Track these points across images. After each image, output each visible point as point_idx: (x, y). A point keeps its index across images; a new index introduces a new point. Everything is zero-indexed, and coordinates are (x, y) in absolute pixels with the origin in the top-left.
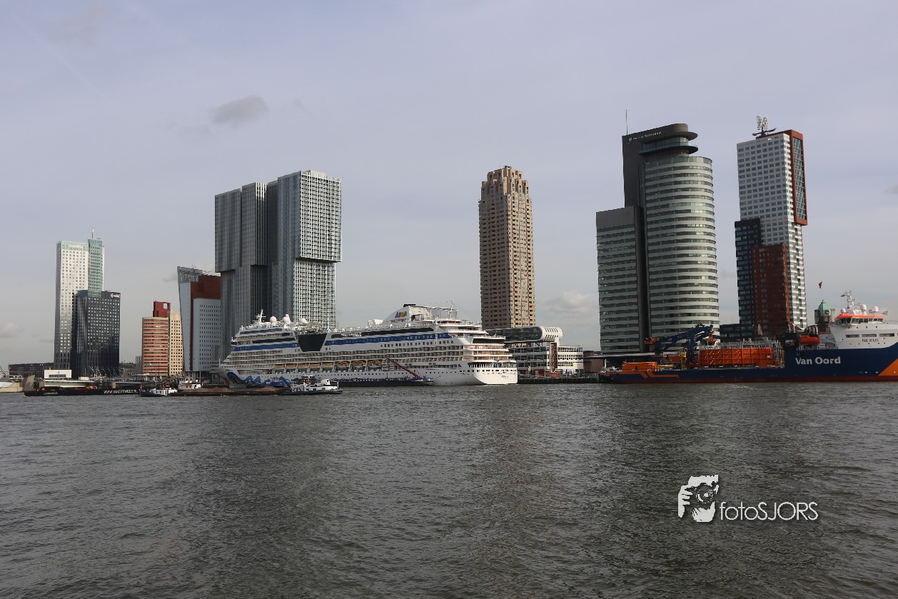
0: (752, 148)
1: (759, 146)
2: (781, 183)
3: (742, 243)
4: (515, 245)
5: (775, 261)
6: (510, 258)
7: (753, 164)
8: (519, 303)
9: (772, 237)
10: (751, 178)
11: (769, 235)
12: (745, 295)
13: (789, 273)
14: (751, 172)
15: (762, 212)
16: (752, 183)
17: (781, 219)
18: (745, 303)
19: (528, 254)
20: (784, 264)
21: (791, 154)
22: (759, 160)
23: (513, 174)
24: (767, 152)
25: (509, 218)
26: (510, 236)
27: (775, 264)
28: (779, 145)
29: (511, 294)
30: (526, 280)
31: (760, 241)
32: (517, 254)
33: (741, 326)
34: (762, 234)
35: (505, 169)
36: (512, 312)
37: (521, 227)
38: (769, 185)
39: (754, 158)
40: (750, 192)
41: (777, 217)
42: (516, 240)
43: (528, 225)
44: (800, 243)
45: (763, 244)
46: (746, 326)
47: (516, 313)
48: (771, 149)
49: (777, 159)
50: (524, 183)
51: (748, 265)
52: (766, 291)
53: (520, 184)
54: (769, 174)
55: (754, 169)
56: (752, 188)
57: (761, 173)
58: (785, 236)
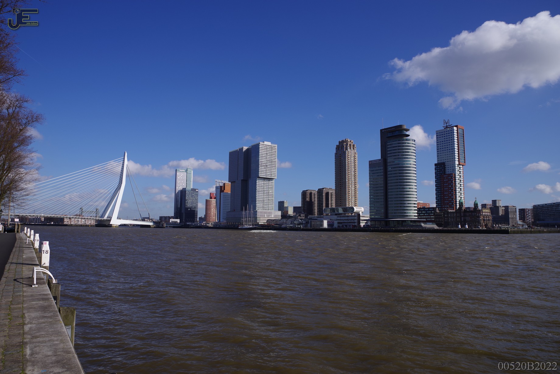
0: (442, 132)
1: (444, 132)
2: (453, 148)
3: (437, 173)
4: (349, 172)
5: (450, 181)
6: (347, 177)
7: (442, 139)
8: (350, 196)
9: (449, 170)
10: (442, 145)
11: (448, 170)
12: (438, 195)
13: (455, 186)
14: (441, 143)
15: (446, 159)
16: (442, 147)
17: (453, 163)
18: (438, 198)
19: (355, 175)
20: (454, 182)
21: (458, 135)
22: (444, 138)
23: (349, 142)
24: (448, 135)
25: (347, 160)
26: (347, 168)
27: (450, 182)
28: (452, 131)
29: (347, 192)
30: (354, 187)
31: (445, 172)
32: (350, 175)
33: (436, 208)
34: (445, 169)
35: (345, 140)
36: (347, 200)
37: (352, 164)
38: (448, 149)
39: (442, 137)
40: (441, 151)
41: (451, 162)
42: (350, 170)
43: (355, 163)
44: (462, 173)
45: (446, 173)
46: (438, 208)
47: (349, 200)
48: (449, 133)
49: (452, 137)
50: (354, 146)
51: (440, 182)
52: (446, 193)
53: (352, 146)
54: (448, 144)
55: (442, 141)
56: (442, 150)
57: (445, 143)
58: (454, 170)
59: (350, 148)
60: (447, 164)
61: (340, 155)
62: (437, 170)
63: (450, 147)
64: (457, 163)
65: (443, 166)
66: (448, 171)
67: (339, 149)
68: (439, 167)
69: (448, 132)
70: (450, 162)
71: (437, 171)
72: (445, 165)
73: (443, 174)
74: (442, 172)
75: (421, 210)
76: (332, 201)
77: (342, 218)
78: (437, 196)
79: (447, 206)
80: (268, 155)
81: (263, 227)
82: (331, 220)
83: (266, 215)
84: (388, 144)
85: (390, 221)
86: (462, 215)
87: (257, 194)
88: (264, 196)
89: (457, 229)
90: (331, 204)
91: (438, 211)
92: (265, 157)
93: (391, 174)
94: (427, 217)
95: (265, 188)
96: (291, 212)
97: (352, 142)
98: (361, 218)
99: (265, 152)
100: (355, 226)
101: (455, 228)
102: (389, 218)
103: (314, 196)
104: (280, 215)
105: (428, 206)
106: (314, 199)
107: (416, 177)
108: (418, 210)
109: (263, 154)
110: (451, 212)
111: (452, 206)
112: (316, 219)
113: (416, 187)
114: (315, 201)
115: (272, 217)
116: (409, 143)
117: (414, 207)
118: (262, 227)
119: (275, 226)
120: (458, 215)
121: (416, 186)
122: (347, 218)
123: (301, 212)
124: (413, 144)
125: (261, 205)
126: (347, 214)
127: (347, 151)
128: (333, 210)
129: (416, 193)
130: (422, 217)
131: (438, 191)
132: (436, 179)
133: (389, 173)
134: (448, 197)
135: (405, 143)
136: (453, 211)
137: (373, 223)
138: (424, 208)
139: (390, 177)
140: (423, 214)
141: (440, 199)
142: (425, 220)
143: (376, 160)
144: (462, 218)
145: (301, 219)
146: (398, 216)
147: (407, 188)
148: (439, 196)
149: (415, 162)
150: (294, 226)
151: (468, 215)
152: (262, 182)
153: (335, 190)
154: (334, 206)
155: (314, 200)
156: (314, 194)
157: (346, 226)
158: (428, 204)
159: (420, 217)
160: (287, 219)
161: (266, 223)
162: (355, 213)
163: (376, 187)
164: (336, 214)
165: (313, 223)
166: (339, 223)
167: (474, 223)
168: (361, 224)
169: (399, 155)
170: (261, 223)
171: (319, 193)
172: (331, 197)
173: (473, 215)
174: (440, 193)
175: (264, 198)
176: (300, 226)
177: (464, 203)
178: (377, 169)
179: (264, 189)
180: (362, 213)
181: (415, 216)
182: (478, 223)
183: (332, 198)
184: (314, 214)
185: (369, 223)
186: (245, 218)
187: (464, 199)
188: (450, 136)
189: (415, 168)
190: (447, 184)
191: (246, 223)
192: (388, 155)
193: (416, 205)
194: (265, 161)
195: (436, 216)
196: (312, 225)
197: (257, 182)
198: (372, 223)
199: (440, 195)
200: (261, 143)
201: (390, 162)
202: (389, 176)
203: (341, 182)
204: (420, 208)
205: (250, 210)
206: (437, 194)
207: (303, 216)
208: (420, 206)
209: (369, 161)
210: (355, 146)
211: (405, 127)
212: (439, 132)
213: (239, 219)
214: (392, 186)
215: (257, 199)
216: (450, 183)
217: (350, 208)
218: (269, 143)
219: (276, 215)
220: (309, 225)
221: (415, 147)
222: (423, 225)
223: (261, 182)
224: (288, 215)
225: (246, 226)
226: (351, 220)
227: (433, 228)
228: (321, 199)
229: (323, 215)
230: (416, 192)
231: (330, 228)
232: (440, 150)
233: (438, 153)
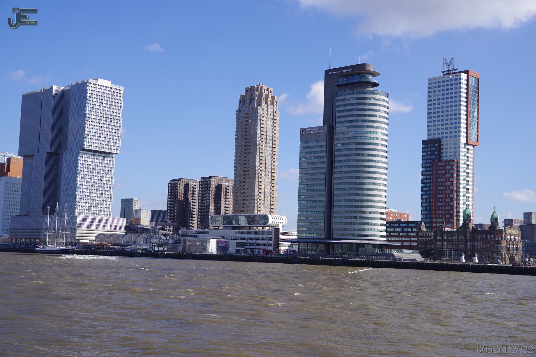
0: (439, 82)
1: (444, 82)
2: (457, 112)
3: (426, 157)
4: (261, 147)
5: (449, 173)
6: (258, 158)
7: (439, 95)
8: (262, 195)
9: (448, 154)
10: (437, 106)
11: (446, 152)
12: (426, 199)
13: (458, 183)
14: (437, 102)
15: (443, 133)
16: (437, 110)
17: (456, 140)
18: (426, 205)
19: (273, 155)
20: (455, 175)
21: (467, 89)
22: (443, 92)
23: (264, 90)
24: (450, 87)
25: (259, 125)
26: (258, 140)
27: (450, 175)
28: (458, 82)
29: (256, 187)
30: (270, 176)
31: (440, 157)
32: (263, 155)
33: (421, 222)
34: (442, 151)
35: (258, 86)
36: (256, 201)
37: (268, 134)
38: (449, 113)
39: (439, 91)
40: (435, 117)
41: (453, 139)
42: (264, 144)
43: (275, 132)
44: (471, 160)
45: (442, 159)
46: (425, 223)
47: (260, 202)
48: (452, 85)
49: (456, 93)
50: (273, 98)
51: (430, 175)
52: (441, 196)
53: (270, 99)
54: (449, 104)
55: (439, 99)
56: (437, 115)
57: (443, 103)
58: (457, 154)
59: (267, 103)
60: (444, 141)
61: (247, 114)
62: (427, 152)
63: (451, 111)
64: (463, 140)
65: (437, 145)
66: (446, 156)
67: (244, 103)
68: (431, 147)
69: (450, 83)
70: (451, 139)
71: (425, 154)
72: (442, 143)
73: (436, 160)
74: (434, 157)
75: (393, 225)
76: (227, 203)
77: (244, 236)
78: (424, 201)
79: (441, 220)
80: (105, 105)
81: (87, 249)
82: (223, 238)
83: (96, 225)
84: (338, 98)
85: (335, 245)
86: (468, 238)
87: (78, 182)
88: (93, 188)
89: (458, 263)
90: (225, 207)
91: (424, 229)
92: (98, 111)
93: (341, 156)
94: (403, 239)
95: (96, 171)
96: (145, 220)
97: (271, 92)
98: (281, 236)
99: (98, 100)
100: (268, 251)
101: (454, 262)
102: (334, 237)
103: (193, 191)
104: (125, 225)
105: (405, 218)
106: (193, 196)
107: (386, 163)
108: (388, 225)
109: (95, 103)
110: (448, 231)
111: (451, 220)
112: (195, 237)
113: (385, 183)
114: (194, 201)
115: (108, 230)
116: (376, 99)
117: (381, 219)
118: (85, 248)
119: (113, 247)
120: (460, 238)
121: (386, 180)
122: (253, 236)
123: (167, 222)
124: (385, 101)
125: (87, 205)
126: (255, 228)
127: (259, 107)
128: (228, 219)
129: (385, 194)
130: (395, 239)
131: (426, 191)
132: (423, 169)
133: (337, 153)
134: (443, 204)
135: (370, 99)
136: (452, 230)
137: (303, 246)
138: (399, 222)
139: (339, 161)
140: (396, 234)
141: (430, 206)
142: (399, 244)
143: (315, 128)
144: (469, 243)
145: (165, 236)
146: (349, 235)
147: (369, 184)
148: (428, 200)
149: (387, 135)
150: (150, 248)
151: (479, 238)
152: (90, 160)
153: (235, 181)
154: (230, 212)
155: (193, 199)
156: (193, 188)
157: (252, 250)
158: (406, 214)
159: (390, 239)
160: (137, 235)
161: (94, 241)
162: (269, 227)
163: (312, 180)
164: (234, 228)
165: (188, 243)
166: (238, 245)
167: (490, 254)
168: (280, 248)
169: (357, 121)
170: (83, 241)
171: (202, 185)
172: (226, 195)
173: (489, 239)
174: (430, 194)
175: (93, 191)
176: (164, 249)
177: (473, 216)
178: (315, 144)
179: (93, 174)
180: (283, 226)
181: (381, 236)
182: (498, 253)
183: (228, 197)
184: (192, 226)
185: (296, 247)
186: (50, 229)
187: (473, 208)
188: (454, 91)
189: (387, 146)
190: (444, 180)
191: (53, 240)
192: (337, 120)
193: (384, 216)
194: (98, 118)
195: (421, 237)
196: (187, 248)
197: (80, 158)
198: (300, 248)
199: (430, 199)
200: (90, 81)
201: (340, 133)
202: (336, 159)
203: (245, 166)
204: (392, 222)
205: (61, 214)
206: (423, 197)
207: (169, 229)
208: (391, 218)
209: (301, 129)
210: (276, 100)
211: (371, 69)
212: (433, 81)
213: (39, 232)
214: (341, 178)
215: (77, 193)
216: (449, 178)
217: (260, 216)
218: (108, 83)
219: (116, 226)
220: (180, 248)
221: (388, 108)
222: (395, 253)
223: (87, 159)
224: (139, 226)
225: (51, 247)
226: (262, 240)
227: (415, 260)
228: (207, 196)
229: (208, 228)
230: (386, 191)
231: (220, 253)
232: (433, 115)
233: (430, 120)
